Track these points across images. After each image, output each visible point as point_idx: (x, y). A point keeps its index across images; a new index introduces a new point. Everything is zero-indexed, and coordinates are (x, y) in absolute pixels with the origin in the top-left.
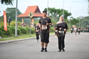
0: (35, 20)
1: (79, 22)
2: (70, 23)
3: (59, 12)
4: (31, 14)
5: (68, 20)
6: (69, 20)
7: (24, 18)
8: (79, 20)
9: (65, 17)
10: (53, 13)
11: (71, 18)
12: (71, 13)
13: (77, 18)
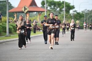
0: (31, 15)
1: (84, 17)
2: (73, 17)
3: (59, 4)
4: (25, 7)
5: (70, 15)
6: (72, 15)
7: (16, 12)
8: (84, 15)
9: (67, 11)
10: (53, 6)
11: (74, 11)
12: (74, 6)
13: (82, 11)
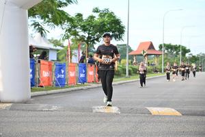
0: (149, 58)
2: (189, 60)
3: (176, 48)
4: (144, 51)
6: (187, 58)
7: (135, 55)
8: (199, 58)
9: (184, 54)
10: (170, 50)
11: (190, 55)
12: (189, 49)
13: (197, 55)
